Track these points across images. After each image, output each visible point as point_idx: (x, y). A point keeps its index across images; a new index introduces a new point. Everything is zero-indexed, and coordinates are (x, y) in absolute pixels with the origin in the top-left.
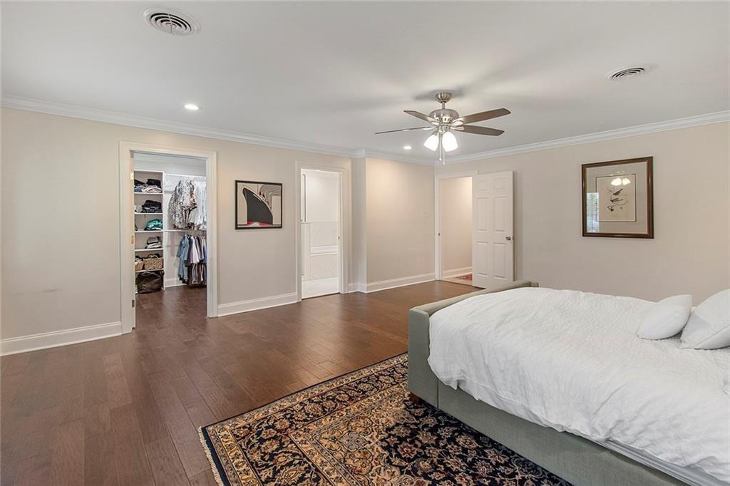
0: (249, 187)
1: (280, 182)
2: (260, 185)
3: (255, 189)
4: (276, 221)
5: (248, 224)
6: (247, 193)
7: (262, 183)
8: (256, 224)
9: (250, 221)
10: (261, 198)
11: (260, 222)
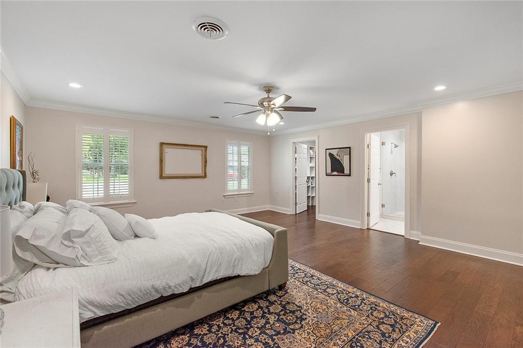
0: (331, 151)
1: (349, 146)
2: (337, 150)
3: (334, 152)
4: (347, 171)
5: (331, 173)
6: (331, 155)
7: (338, 148)
8: (335, 173)
9: (332, 171)
10: (338, 157)
11: (338, 172)
